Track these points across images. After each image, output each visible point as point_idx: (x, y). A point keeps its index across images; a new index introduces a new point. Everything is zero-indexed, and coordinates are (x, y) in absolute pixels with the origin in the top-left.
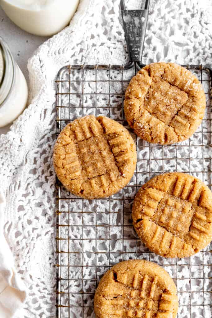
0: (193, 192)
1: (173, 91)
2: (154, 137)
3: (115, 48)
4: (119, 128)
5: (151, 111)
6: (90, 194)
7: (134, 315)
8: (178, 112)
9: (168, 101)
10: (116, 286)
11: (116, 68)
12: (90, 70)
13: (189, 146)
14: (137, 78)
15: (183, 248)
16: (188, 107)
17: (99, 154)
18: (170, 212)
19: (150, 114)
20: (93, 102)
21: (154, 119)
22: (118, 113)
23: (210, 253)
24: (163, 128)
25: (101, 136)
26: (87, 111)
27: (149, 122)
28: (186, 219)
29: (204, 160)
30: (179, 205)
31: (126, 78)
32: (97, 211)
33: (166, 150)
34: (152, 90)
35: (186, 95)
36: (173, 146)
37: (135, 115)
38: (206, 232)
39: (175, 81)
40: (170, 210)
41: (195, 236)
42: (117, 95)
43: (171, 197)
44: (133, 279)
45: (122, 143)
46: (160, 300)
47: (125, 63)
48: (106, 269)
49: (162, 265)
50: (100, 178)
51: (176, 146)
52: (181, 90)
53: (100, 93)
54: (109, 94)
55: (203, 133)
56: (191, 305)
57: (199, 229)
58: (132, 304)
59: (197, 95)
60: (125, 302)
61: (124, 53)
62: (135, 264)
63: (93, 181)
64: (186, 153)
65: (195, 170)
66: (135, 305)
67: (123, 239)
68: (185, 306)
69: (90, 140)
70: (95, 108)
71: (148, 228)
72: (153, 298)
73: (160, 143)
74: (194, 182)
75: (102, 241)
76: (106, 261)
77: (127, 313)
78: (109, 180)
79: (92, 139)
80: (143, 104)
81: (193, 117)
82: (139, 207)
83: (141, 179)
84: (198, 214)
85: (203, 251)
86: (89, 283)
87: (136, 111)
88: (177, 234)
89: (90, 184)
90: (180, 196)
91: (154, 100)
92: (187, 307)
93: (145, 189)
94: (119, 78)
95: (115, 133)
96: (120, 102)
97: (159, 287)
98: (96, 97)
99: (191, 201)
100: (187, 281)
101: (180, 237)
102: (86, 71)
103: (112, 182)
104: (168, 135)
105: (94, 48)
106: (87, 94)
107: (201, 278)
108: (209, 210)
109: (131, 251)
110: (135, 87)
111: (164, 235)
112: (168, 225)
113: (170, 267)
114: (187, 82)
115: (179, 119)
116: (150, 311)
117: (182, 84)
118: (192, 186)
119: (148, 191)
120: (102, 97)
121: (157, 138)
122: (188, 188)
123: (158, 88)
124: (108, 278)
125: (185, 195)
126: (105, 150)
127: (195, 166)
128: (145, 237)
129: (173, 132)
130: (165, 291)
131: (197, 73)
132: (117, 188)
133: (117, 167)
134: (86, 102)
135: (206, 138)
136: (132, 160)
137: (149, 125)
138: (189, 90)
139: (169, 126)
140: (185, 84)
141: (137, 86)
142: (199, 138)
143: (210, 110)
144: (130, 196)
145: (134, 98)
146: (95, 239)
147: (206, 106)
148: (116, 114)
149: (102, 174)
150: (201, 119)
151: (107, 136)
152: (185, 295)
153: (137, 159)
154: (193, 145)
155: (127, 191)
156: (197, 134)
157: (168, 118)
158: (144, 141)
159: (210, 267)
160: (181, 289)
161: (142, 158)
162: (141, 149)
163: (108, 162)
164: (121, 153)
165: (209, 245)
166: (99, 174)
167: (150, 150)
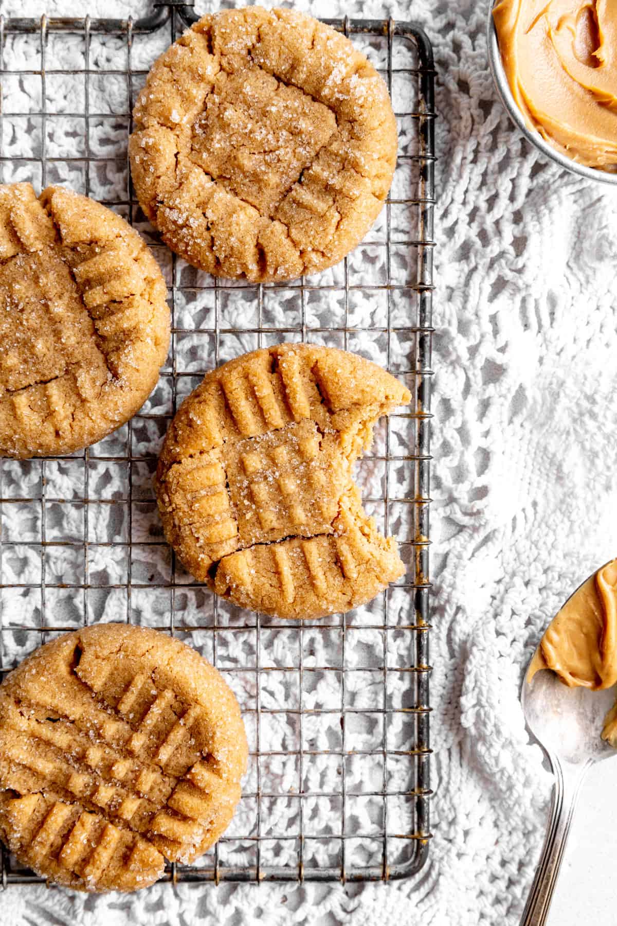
1: (285, 103)
2: (222, 257)
4: (109, 225)
5: (214, 170)
6: (12, 441)
8: (303, 177)
9: (270, 137)
11: (107, 27)
12: (25, 37)
13: (345, 288)
14: (167, 59)
16: (336, 155)
17: (40, 312)
19: (213, 180)
20: (35, 145)
21: (222, 196)
22: (117, 178)
23: (407, 633)
24: (252, 228)
25: (51, 252)
26: (15, 170)
27: (203, 206)
29: (393, 335)
31: (141, 62)
32: (47, 497)
33: (273, 303)
34: (217, 99)
35: (331, 116)
36: (292, 288)
37: (160, 181)
39: (293, 67)
42: (112, 121)
45: (115, 275)
47: (143, 12)
49: (255, 670)
50: (45, 389)
51: (301, 287)
52: (314, 99)
53: (60, 113)
55: (393, 248)
56: (343, 795)
59: (365, 115)
63: (22, 400)
64: (334, 315)
67: (129, 585)
68: (324, 795)
69: (11, 264)
70: (40, 160)
73: (243, 275)
75: (63, 592)
78: (74, 396)
79: (19, 261)
80: (189, 145)
81: (350, 190)
85: (385, 627)
87: (162, 169)
89: (13, 407)
91: (224, 132)
92: (331, 801)
94: (119, 63)
95: (93, 242)
96: (123, 144)
98: (43, 124)
100: (333, 720)
102: (14, 39)
103: (83, 401)
104: (266, 250)
106: (13, 115)
113: (277, 676)
114: (330, 73)
115: (305, 195)
117: (314, 78)
120: (65, 125)
121: (232, 260)
123: (238, 91)
126: (60, 296)
129: (283, 237)
131: (377, 46)
132: (99, 421)
133: (102, 353)
134: (13, 141)
135: (404, 264)
136: (148, 330)
137: (204, 214)
138: (337, 99)
139: (272, 219)
140: (325, 78)
141: (168, 87)
142: (378, 265)
143: (417, 172)
144: (151, 451)
145: (157, 126)
146: (41, 586)
147: (405, 157)
148: (111, 183)
149: (53, 375)
150: (378, 197)
151: (68, 251)
152: (323, 761)
153: (173, 331)
154: (359, 287)
155: (142, 435)
156: (373, 250)
157: (268, 192)
158: (200, 272)
159: (407, 676)
160: (313, 743)
161: (193, 327)
162: (191, 298)
163: (70, 337)
164: (113, 306)
165: (406, 606)
166: (44, 375)
167: (219, 303)
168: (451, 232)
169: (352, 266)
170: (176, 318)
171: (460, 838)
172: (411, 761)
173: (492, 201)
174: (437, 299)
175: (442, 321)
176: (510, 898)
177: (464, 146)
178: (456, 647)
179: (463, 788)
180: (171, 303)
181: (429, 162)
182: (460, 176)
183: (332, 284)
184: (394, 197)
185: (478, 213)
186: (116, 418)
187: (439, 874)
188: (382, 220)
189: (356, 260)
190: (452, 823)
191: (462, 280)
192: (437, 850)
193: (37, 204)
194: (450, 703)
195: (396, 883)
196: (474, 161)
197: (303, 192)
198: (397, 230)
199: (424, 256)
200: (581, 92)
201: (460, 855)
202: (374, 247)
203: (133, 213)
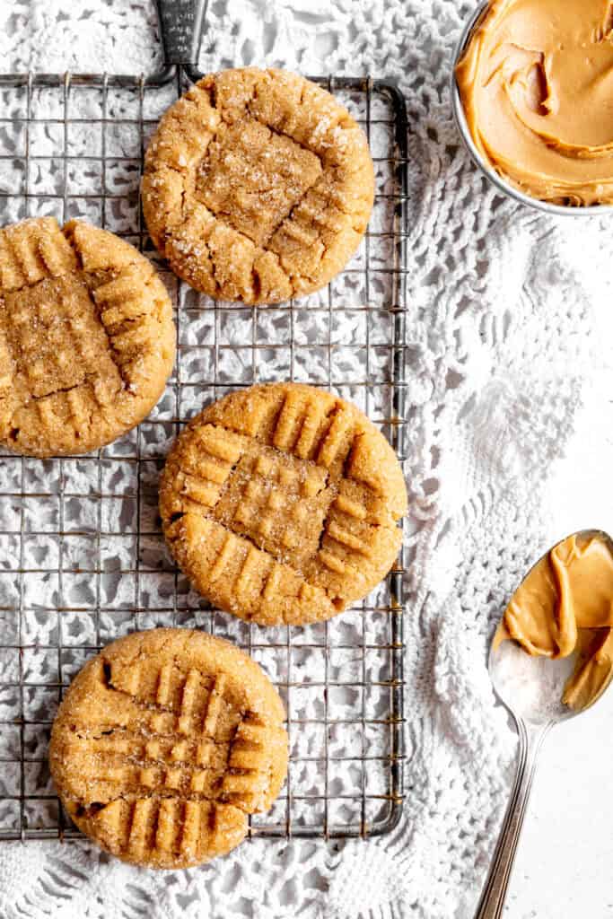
0: (328, 438)
1: (277, 150)
2: (222, 282)
3: (124, 27)
4: (124, 254)
5: (216, 207)
6: (37, 441)
7: (159, 782)
8: (293, 212)
9: (265, 179)
10: (110, 701)
11: (122, 82)
12: (50, 91)
14: (176, 112)
15: (299, 597)
16: (322, 195)
17: (63, 329)
18: (263, 493)
19: (214, 215)
20: (58, 183)
21: (223, 229)
22: (130, 213)
23: (384, 614)
24: (248, 257)
25: (72, 277)
26: (40, 206)
27: (206, 238)
28: (311, 514)
29: (372, 351)
30: (290, 475)
31: (151, 112)
32: (66, 492)
33: (266, 321)
34: (218, 146)
35: (317, 161)
36: (283, 309)
37: (169, 216)
38: (364, 551)
39: (285, 120)
40: (263, 489)
41: (334, 561)
42: (126, 163)
43: (268, 450)
44: (157, 683)
45: (129, 297)
46: (234, 741)
47: (153, 70)
48: (89, 655)
49: (248, 647)
50: (66, 396)
51: (291, 308)
52: (303, 147)
53: (80, 156)
54: (103, 160)
55: (371, 275)
56: (326, 759)
57: (346, 542)
58: (154, 750)
59: (347, 160)
60: (133, 746)
61: (149, 42)
62: (164, 638)
63: (46, 406)
64: (320, 331)
65: (347, 378)
66: (161, 754)
67: (137, 571)
68: (312, 760)
69: (38, 287)
70: (62, 197)
71: (199, 539)
72: (212, 735)
73: (240, 298)
74: (333, 412)
75: (79, 578)
76: (89, 634)
77: (138, 776)
78: (92, 403)
79: (45, 284)
80: (194, 185)
81: (333, 225)
82: (175, 479)
83: (192, 401)
84: (344, 502)
85: (364, 609)
86: (40, 693)
87: (170, 206)
88: (284, 557)
89: (38, 411)
90: (293, 449)
91: (225, 174)
92: (318, 764)
93: (195, 427)
94: (132, 113)
95: (110, 269)
96: (135, 183)
97: (230, 706)
98: (65, 166)
99: (322, 464)
100: (317, 692)
101: (292, 566)
102: (40, 91)
103: (100, 406)
104: (261, 276)
105: (63, 24)
106: (39, 158)
107: (358, 684)
108: (374, 489)
109: (160, 606)
110: (171, 138)
111: (246, 558)
112: (257, 530)
113: (270, 652)
114: (316, 125)
115: (294, 229)
116: (205, 773)
117: (302, 129)
118: (328, 420)
119: (200, 432)
120: (85, 166)
121: (231, 284)
122: (313, 426)
123: (237, 139)
124: (86, 679)
125: (306, 447)
126: (81, 315)
127: (345, 367)
128: (191, 562)
129: (275, 265)
130: (249, 716)
131: (356, 100)
132: (113, 424)
133: (117, 364)
134: (39, 180)
135: (380, 288)
136: (157, 345)
137: (207, 245)
138: (323, 147)
139: (266, 249)
140: (313, 129)
141: (177, 135)
142: (359, 289)
143: (392, 208)
144: (159, 451)
145: (167, 169)
146: (58, 571)
147: (382, 196)
148: (124, 217)
149: (74, 384)
150: (358, 231)
151: (88, 276)
152: (311, 729)
153: (178, 346)
154: (341, 308)
155: (151, 437)
156: (354, 277)
157: (262, 226)
158: (202, 295)
159: (384, 652)
160: (302, 712)
161: (196, 343)
162: (194, 317)
163: (89, 351)
164: (127, 324)
165: (383, 592)
166: (65, 384)
167: (219, 322)
168: (421, 260)
169: (335, 291)
170: (180, 335)
171: (432, 799)
172: (387, 730)
173: (457, 233)
174: (410, 319)
175: (415, 338)
176: (478, 851)
177: (433, 186)
178: (427, 627)
179: (435, 753)
180: (177, 321)
181: (403, 200)
182: (430, 211)
183: (318, 306)
184: (372, 230)
185: (446, 243)
186: (129, 422)
187: (414, 830)
188: (362, 251)
189: (339, 285)
190: (425, 785)
191: (432, 302)
192: (412, 810)
193: (61, 236)
194: (421, 678)
195: (374, 839)
196: (442, 199)
197: (292, 226)
198: (374, 259)
199: (399, 282)
200: (532, 137)
201: (432, 814)
202: (355, 274)
203: (144, 243)
